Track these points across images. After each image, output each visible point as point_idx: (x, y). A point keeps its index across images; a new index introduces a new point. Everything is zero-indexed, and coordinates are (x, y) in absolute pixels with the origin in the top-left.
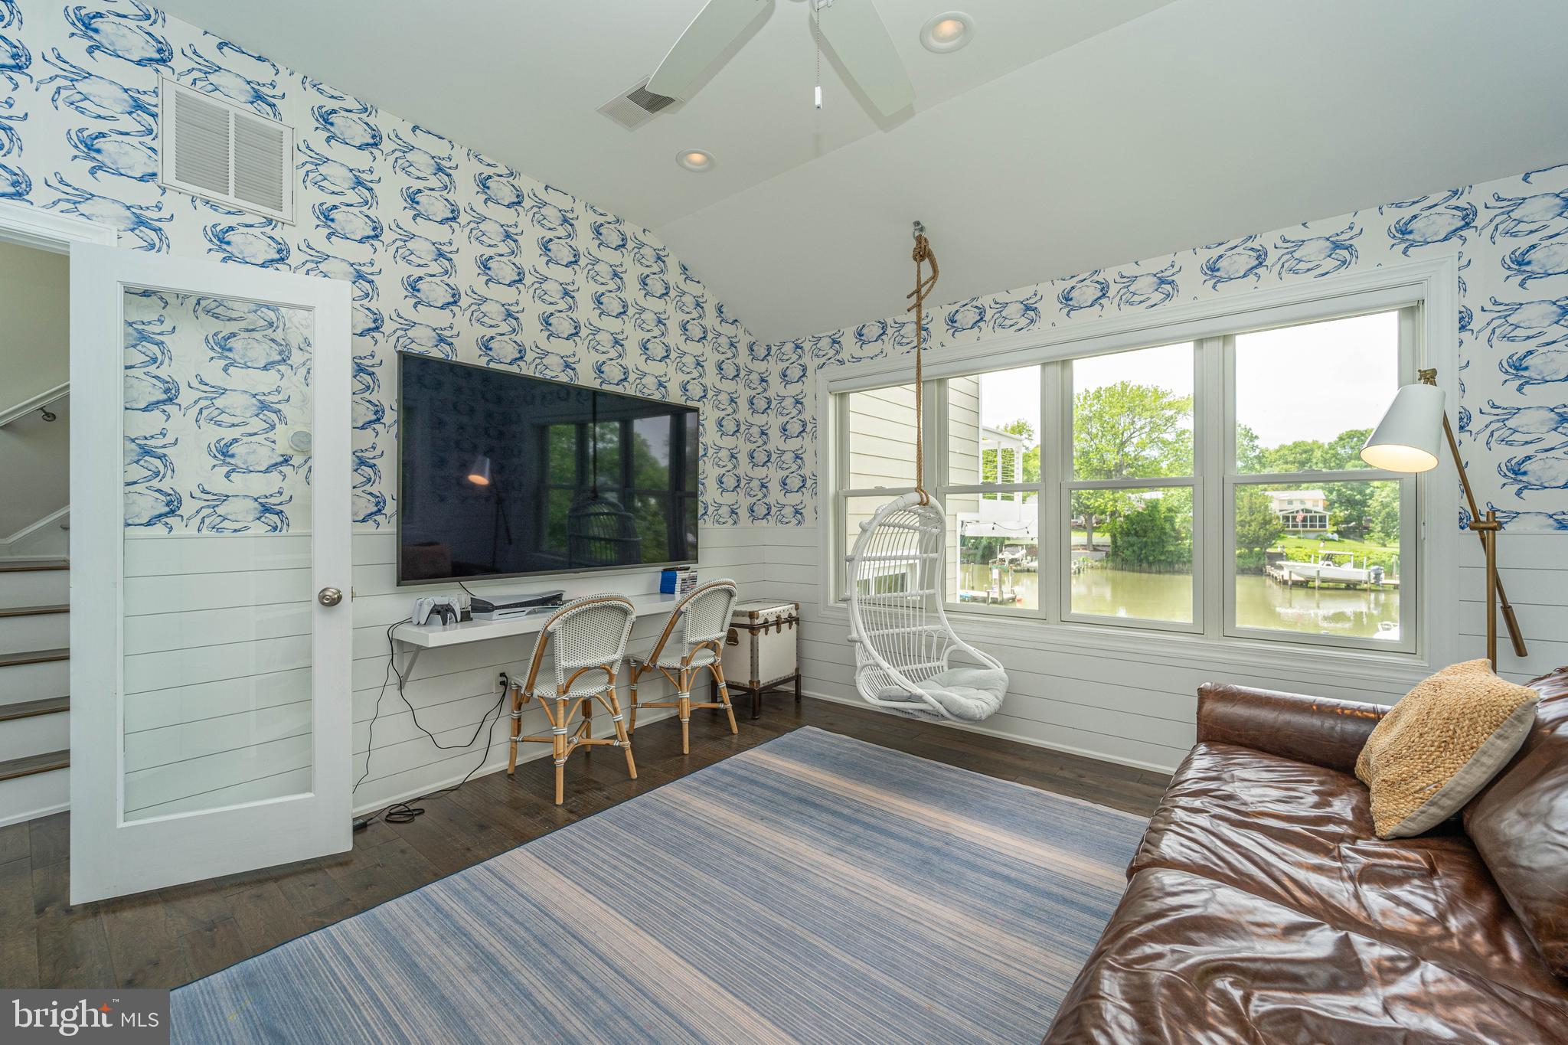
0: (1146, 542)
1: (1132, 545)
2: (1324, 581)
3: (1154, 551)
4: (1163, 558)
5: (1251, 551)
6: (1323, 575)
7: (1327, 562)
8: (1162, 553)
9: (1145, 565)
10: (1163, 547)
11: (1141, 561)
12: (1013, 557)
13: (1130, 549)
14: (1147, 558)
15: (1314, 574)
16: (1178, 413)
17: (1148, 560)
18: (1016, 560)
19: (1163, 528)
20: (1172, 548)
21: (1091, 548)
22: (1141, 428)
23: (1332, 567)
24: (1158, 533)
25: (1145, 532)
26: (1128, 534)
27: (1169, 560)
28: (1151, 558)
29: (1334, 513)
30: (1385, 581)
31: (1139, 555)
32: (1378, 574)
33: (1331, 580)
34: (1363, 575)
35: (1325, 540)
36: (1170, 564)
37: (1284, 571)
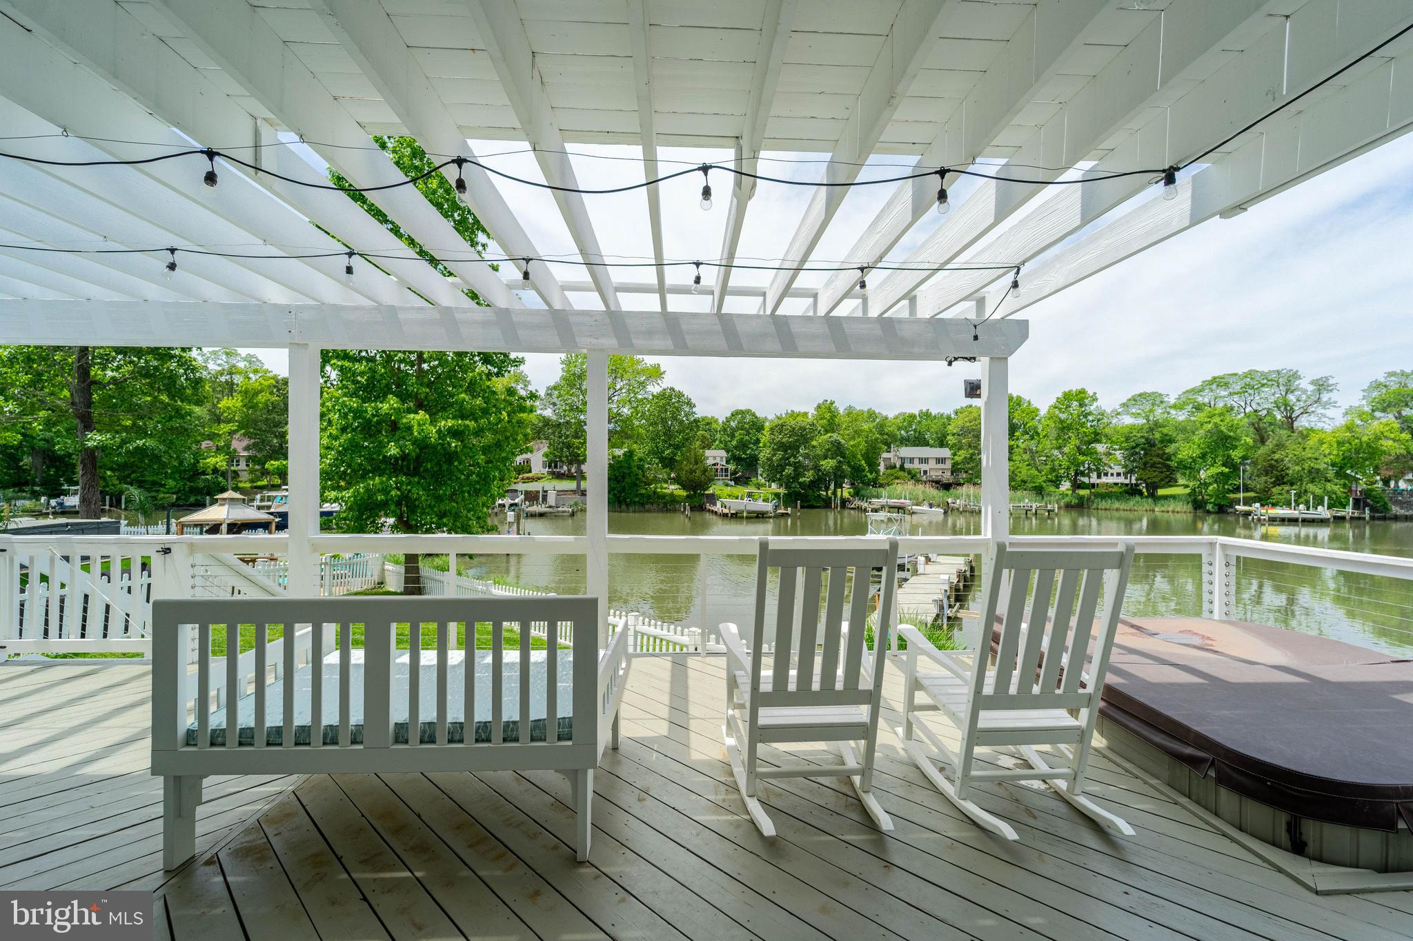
0: (624, 486)
1: (614, 489)
2: (749, 512)
3: (630, 494)
4: (637, 500)
5: (695, 493)
6: (748, 508)
7: (750, 499)
8: (637, 496)
9: (623, 506)
10: (638, 490)
11: (620, 502)
12: (512, 502)
14: (625, 500)
15: (743, 508)
16: (648, 379)
17: (625, 501)
18: (516, 505)
19: (637, 475)
20: (644, 491)
21: (580, 493)
22: (621, 389)
23: (753, 502)
24: (633, 478)
25: (623, 477)
27: (642, 502)
28: (628, 500)
29: (731, 467)
30: (779, 511)
31: (619, 498)
32: (776, 506)
33: (753, 512)
34: (769, 507)
35: (727, 485)
36: (642, 505)
37: (718, 507)
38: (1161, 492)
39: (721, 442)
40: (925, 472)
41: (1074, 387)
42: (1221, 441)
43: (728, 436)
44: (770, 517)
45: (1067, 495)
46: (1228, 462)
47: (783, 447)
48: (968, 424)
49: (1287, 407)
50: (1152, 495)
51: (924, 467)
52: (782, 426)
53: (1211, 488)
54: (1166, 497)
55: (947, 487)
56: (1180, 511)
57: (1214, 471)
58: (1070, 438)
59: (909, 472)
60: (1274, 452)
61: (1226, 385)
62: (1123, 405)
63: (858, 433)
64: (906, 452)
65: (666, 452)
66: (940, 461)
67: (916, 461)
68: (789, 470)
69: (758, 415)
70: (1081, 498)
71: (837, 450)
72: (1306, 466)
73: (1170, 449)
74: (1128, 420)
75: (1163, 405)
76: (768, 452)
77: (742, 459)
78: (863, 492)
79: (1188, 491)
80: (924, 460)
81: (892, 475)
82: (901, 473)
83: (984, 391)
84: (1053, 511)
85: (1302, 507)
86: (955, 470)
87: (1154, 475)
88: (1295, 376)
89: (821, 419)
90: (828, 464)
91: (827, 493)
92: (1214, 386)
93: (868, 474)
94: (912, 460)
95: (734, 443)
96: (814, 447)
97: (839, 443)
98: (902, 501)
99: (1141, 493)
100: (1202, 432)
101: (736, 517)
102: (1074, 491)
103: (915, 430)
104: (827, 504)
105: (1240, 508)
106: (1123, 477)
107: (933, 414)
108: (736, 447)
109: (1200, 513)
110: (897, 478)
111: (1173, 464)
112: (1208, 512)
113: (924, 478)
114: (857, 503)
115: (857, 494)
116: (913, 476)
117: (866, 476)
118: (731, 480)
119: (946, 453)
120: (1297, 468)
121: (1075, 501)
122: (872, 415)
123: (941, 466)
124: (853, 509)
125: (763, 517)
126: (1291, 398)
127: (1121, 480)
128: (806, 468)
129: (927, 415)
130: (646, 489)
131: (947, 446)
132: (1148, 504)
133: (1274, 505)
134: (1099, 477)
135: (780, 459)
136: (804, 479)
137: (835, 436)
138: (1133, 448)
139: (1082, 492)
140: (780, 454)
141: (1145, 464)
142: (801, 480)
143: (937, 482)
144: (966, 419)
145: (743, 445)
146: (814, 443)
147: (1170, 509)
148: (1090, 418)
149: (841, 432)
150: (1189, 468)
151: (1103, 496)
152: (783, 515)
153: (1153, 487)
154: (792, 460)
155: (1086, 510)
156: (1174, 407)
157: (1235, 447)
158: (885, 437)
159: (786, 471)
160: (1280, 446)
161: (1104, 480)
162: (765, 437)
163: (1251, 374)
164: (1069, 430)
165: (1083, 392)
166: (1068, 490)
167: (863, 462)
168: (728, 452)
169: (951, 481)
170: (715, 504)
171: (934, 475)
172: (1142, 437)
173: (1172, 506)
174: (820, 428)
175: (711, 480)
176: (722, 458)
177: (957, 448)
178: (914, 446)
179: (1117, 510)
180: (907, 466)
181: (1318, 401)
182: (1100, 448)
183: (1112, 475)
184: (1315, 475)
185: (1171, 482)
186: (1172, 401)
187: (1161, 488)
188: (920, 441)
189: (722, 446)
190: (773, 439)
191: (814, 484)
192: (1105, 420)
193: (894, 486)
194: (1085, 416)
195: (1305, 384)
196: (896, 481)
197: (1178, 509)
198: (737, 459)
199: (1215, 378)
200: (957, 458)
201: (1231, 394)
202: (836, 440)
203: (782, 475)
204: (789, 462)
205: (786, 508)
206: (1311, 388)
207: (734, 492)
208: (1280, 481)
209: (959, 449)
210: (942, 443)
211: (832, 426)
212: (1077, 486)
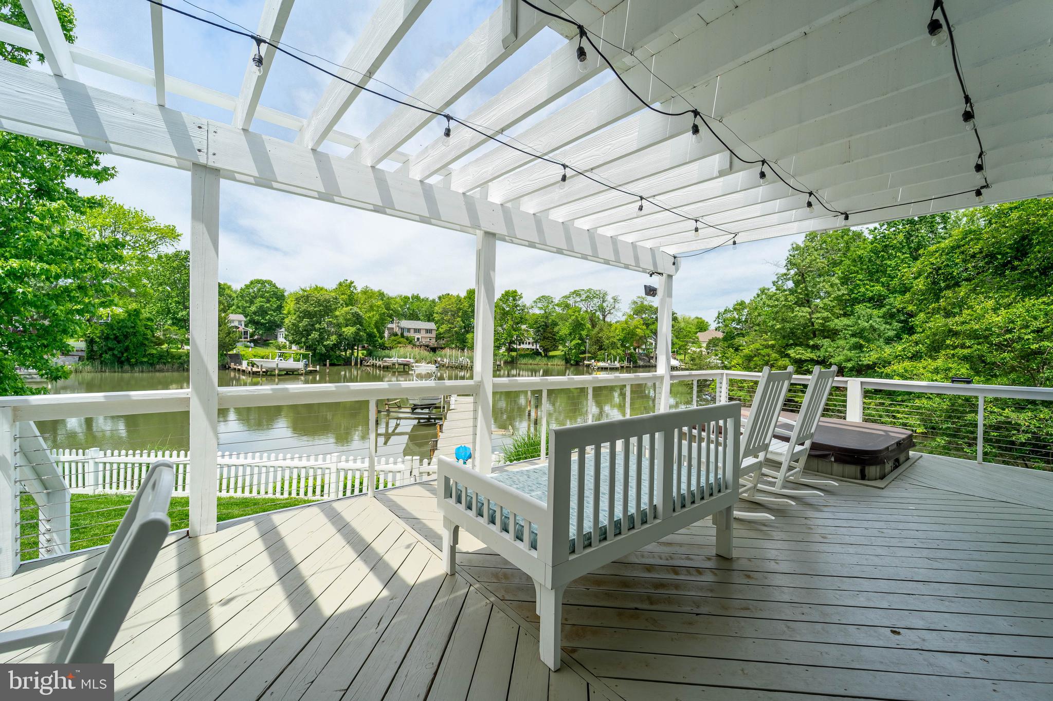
0: (128, 346)
1: (111, 349)
2: (280, 370)
4: (145, 359)
6: (281, 366)
7: (280, 358)
8: (144, 356)
9: (126, 367)
10: (145, 351)
11: (122, 362)
13: (110, 353)
14: (128, 360)
15: (275, 366)
17: (129, 362)
19: (143, 335)
20: (154, 352)
23: (283, 361)
24: (139, 339)
25: (126, 337)
26: (107, 338)
27: (151, 361)
28: (133, 360)
29: (250, 330)
30: (309, 369)
31: (120, 358)
32: (306, 365)
33: (284, 370)
34: (300, 365)
35: (247, 347)
36: (152, 365)
37: (244, 366)
38: (551, 354)
39: (238, 307)
40: (418, 339)
41: (512, 289)
42: (578, 326)
43: (246, 302)
44: (302, 374)
45: (505, 355)
46: (581, 338)
47: (307, 314)
48: (448, 307)
49: (602, 309)
50: (546, 355)
51: (417, 336)
52: (308, 297)
53: (573, 351)
54: (553, 357)
55: (434, 350)
56: (559, 364)
57: (574, 342)
58: (508, 320)
59: (407, 339)
60: (599, 333)
61: (580, 295)
62: (535, 302)
63: (371, 308)
64: (405, 324)
65: (180, 314)
66: (428, 331)
67: (412, 331)
68: (315, 335)
69: (278, 285)
70: (512, 357)
71: (357, 320)
72: (611, 341)
73: (556, 329)
74: (537, 311)
75: (553, 304)
76: (294, 318)
77: (262, 324)
78: (375, 353)
79: (563, 353)
80: (417, 331)
81: (395, 341)
82: (402, 340)
83: (660, 293)
84: (500, 365)
85: (609, 361)
86: (439, 337)
87: (547, 344)
88: (605, 294)
89: (343, 294)
90: (349, 331)
91: (346, 353)
92: (574, 296)
93: (379, 340)
94: (409, 330)
95: (253, 308)
96: (336, 316)
97: (358, 315)
98: (408, 359)
99: (541, 355)
100: (570, 321)
101: (266, 375)
102: (509, 353)
103: (408, 309)
104: (347, 362)
105: (586, 362)
106: (531, 345)
107: (422, 298)
108: (255, 313)
109: (568, 365)
110: (399, 343)
111: (557, 338)
112: (572, 365)
113: (418, 343)
114: (371, 361)
115: (370, 354)
116: (410, 341)
117: (378, 341)
118: (250, 342)
119: (432, 325)
120: (607, 342)
121: (509, 359)
122: (381, 295)
123: (429, 335)
124: (368, 366)
125: (293, 374)
126: (605, 305)
127: (530, 346)
128: (330, 334)
129: (417, 298)
130: (156, 349)
131: (433, 320)
132: (545, 360)
133: (598, 361)
134: (520, 345)
135: (306, 325)
136: (328, 342)
137: (355, 309)
138: (539, 328)
139: (514, 354)
140: (306, 321)
141: (544, 338)
142: (325, 343)
143: (427, 346)
144: (447, 303)
145: (262, 312)
146: (337, 313)
147: (555, 363)
148: (518, 308)
149: (359, 306)
150: (563, 340)
151: (524, 356)
152: (311, 372)
153: (546, 350)
154: (317, 326)
155: (515, 365)
156: (557, 305)
157: (583, 330)
158: (391, 312)
159: (312, 335)
160: (601, 330)
161: (522, 346)
162: (290, 306)
163: (589, 291)
164: (507, 315)
165: (515, 292)
166: (504, 352)
167: (375, 330)
168: (246, 317)
169: (436, 346)
170: (241, 364)
171: (424, 342)
172: (543, 321)
173: (556, 361)
174: (341, 302)
175: (235, 342)
176: (240, 322)
177: (439, 323)
178: (410, 320)
179: (531, 364)
180: (406, 334)
181: (614, 308)
182: (524, 327)
183: (526, 343)
184: (613, 345)
185: (555, 348)
186: (556, 302)
187: (551, 351)
188: (413, 316)
189: (240, 311)
190: (299, 308)
191: (336, 346)
192: (526, 310)
193: (398, 349)
194: (516, 307)
195: (609, 298)
196: (399, 345)
197: (559, 363)
198: (256, 323)
199: (575, 291)
200: (441, 330)
201: (582, 300)
202: (356, 312)
203: (307, 339)
204: (315, 328)
205: (314, 366)
206: (612, 301)
207: (259, 353)
208: (601, 348)
209: (443, 323)
210: (429, 318)
211: (351, 301)
212: (510, 350)
